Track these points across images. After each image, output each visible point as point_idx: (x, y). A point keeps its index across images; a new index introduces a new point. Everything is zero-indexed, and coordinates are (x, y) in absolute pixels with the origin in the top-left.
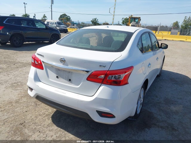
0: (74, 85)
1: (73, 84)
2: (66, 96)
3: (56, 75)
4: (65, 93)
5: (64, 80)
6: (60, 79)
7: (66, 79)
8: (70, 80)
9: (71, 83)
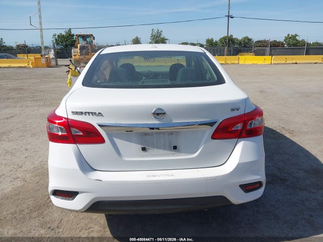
0: (185, 155)
1: (182, 154)
2: (176, 180)
3: (139, 147)
4: (172, 175)
5: (162, 151)
6: (151, 151)
7: (165, 148)
8: (175, 148)
9: (180, 152)
